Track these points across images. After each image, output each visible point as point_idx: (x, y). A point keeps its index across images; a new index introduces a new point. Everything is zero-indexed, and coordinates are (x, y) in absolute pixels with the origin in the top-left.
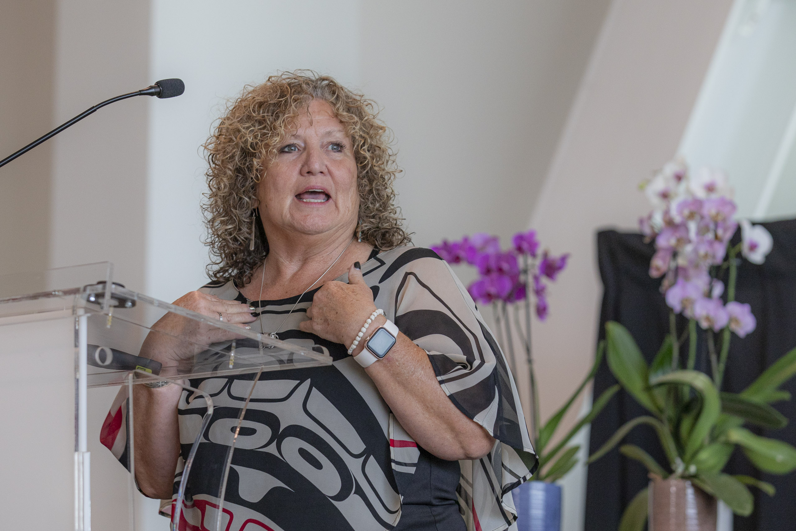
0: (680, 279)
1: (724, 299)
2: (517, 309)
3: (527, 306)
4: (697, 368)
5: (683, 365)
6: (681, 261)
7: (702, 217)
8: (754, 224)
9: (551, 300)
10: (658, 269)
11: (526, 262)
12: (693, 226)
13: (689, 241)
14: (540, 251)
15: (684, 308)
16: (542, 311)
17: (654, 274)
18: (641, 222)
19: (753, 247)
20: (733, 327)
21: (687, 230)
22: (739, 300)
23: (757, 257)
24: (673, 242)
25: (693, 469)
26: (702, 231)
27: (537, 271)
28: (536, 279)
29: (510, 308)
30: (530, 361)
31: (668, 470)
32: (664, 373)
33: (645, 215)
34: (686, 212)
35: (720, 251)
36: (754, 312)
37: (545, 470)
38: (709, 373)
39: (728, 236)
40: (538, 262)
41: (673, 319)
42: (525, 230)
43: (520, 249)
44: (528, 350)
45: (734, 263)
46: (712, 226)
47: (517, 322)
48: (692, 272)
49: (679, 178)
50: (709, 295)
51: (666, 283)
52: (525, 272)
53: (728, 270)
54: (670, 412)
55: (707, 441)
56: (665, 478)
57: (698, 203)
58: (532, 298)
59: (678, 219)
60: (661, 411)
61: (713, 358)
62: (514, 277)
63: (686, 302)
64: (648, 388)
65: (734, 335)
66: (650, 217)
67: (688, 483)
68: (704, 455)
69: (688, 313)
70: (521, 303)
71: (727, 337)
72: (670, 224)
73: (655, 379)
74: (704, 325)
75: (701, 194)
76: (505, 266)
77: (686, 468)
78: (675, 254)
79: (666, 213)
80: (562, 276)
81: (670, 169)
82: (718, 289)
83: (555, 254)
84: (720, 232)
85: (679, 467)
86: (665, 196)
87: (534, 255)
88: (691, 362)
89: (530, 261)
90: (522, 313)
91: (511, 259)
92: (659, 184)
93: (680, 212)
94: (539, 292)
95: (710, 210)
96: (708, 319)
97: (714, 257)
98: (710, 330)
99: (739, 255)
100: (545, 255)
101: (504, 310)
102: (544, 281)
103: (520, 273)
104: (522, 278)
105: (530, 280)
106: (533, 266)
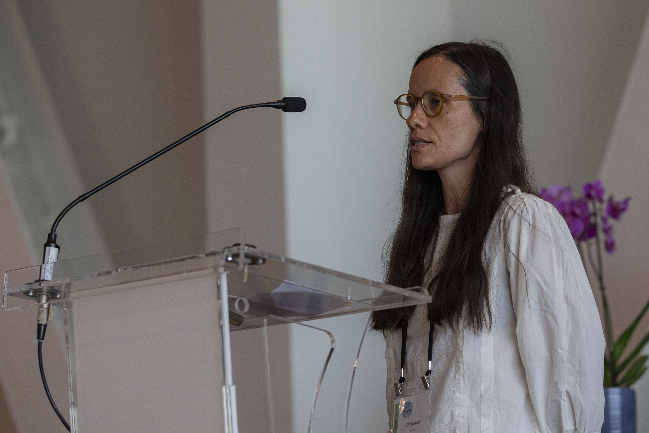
2: (589, 245)
3: (598, 243)
9: (617, 237)
11: (594, 206)
14: (606, 197)
16: (610, 246)
27: (604, 213)
28: (604, 220)
29: (584, 244)
30: (602, 288)
37: (620, 378)
40: (605, 206)
42: (592, 181)
43: (589, 196)
44: (601, 279)
47: (590, 257)
52: (595, 214)
58: (602, 236)
62: (586, 219)
70: (593, 241)
76: (578, 211)
80: (625, 216)
83: (618, 198)
87: (601, 201)
89: (598, 205)
90: (594, 249)
91: (582, 204)
94: (607, 231)
100: (610, 199)
102: (611, 221)
103: (590, 215)
104: (592, 220)
105: (599, 221)
106: (601, 209)
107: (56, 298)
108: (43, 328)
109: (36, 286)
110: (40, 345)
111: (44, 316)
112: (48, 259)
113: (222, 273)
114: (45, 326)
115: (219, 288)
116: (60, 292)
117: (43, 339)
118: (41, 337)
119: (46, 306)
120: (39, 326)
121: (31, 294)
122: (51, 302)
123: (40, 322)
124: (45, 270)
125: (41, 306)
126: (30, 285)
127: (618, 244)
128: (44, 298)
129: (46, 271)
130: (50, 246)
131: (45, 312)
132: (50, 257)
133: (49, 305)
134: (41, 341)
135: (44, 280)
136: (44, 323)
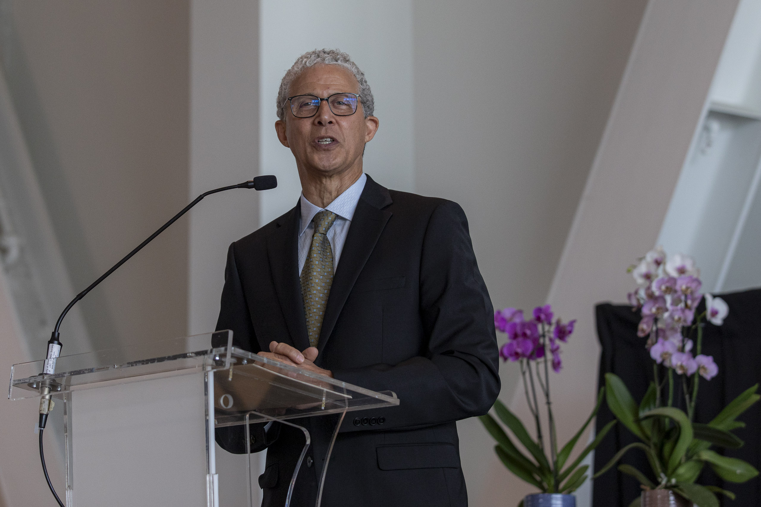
0: (660, 340)
1: (694, 353)
2: (538, 364)
3: (546, 362)
4: (674, 405)
5: (664, 404)
6: (660, 325)
7: (676, 291)
8: (715, 296)
9: (563, 357)
10: (643, 331)
11: (543, 329)
12: (669, 299)
13: (667, 310)
14: (554, 320)
15: (663, 361)
16: (557, 365)
17: (640, 334)
18: (629, 296)
19: (715, 313)
20: (702, 373)
21: (665, 301)
22: (705, 353)
23: (718, 321)
24: (654, 310)
25: (673, 481)
26: (675, 303)
27: (552, 335)
28: (551, 340)
29: (533, 364)
30: (549, 403)
31: (655, 483)
32: (650, 409)
33: (632, 291)
34: (663, 288)
35: (690, 316)
36: (716, 361)
37: (562, 485)
38: (684, 409)
39: (696, 304)
40: (553, 328)
41: (655, 368)
42: (543, 306)
43: (538, 319)
44: (547, 395)
45: (700, 325)
46: (683, 298)
47: (538, 374)
48: (668, 333)
49: (658, 263)
50: (682, 350)
51: (649, 341)
52: (544, 336)
53: (696, 330)
54: (655, 439)
55: (683, 460)
56: (653, 488)
57: (673, 280)
58: (549, 356)
59: (657, 293)
60: (648, 438)
61: (687, 397)
62: (536, 341)
63: (666, 355)
64: (638, 421)
65: (701, 378)
66: (636, 293)
67: (670, 492)
68: (682, 470)
69: (667, 364)
70: (541, 360)
71: (696, 380)
72: (651, 296)
73: (643, 414)
74: (679, 372)
75: (674, 274)
76: (528, 332)
77: (669, 481)
78: (656, 320)
79: (649, 288)
80: (571, 339)
81: (650, 257)
82: (689, 346)
83: (565, 322)
84: (689, 302)
85: (664, 481)
86: (648, 277)
87: (550, 324)
88: (670, 402)
89: (547, 328)
90: (542, 367)
91: (532, 326)
92: (643, 268)
93: (659, 288)
94: (555, 351)
95: (681, 285)
96: (682, 367)
97: (685, 321)
98: (684, 375)
99: (704, 319)
100: (558, 322)
101: (528, 364)
102: (558, 342)
103: (540, 336)
104: (541, 341)
105: (547, 342)
106: (549, 331)
107: (58, 391)
108: (44, 417)
109: (40, 379)
110: (41, 432)
111: (45, 406)
112: (51, 355)
113: (209, 371)
114: (47, 415)
115: (206, 385)
116: (61, 385)
117: (44, 427)
118: (43, 426)
119: (47, 397)
120: (41, 415)
121: (35, 386)
122: (53, 393)
123: (42, 412)
124: (48, 364)
125: (43, 398)
126: (35, 377)
127: (563, 364)
128: (46, 390)
129: (49, 366)
130: (53, 343)
131: (47, 403)
132: (53, 353)
133: (51, 397)
134: (42, 429)
135: (46, 374)
136: (45, 412)
